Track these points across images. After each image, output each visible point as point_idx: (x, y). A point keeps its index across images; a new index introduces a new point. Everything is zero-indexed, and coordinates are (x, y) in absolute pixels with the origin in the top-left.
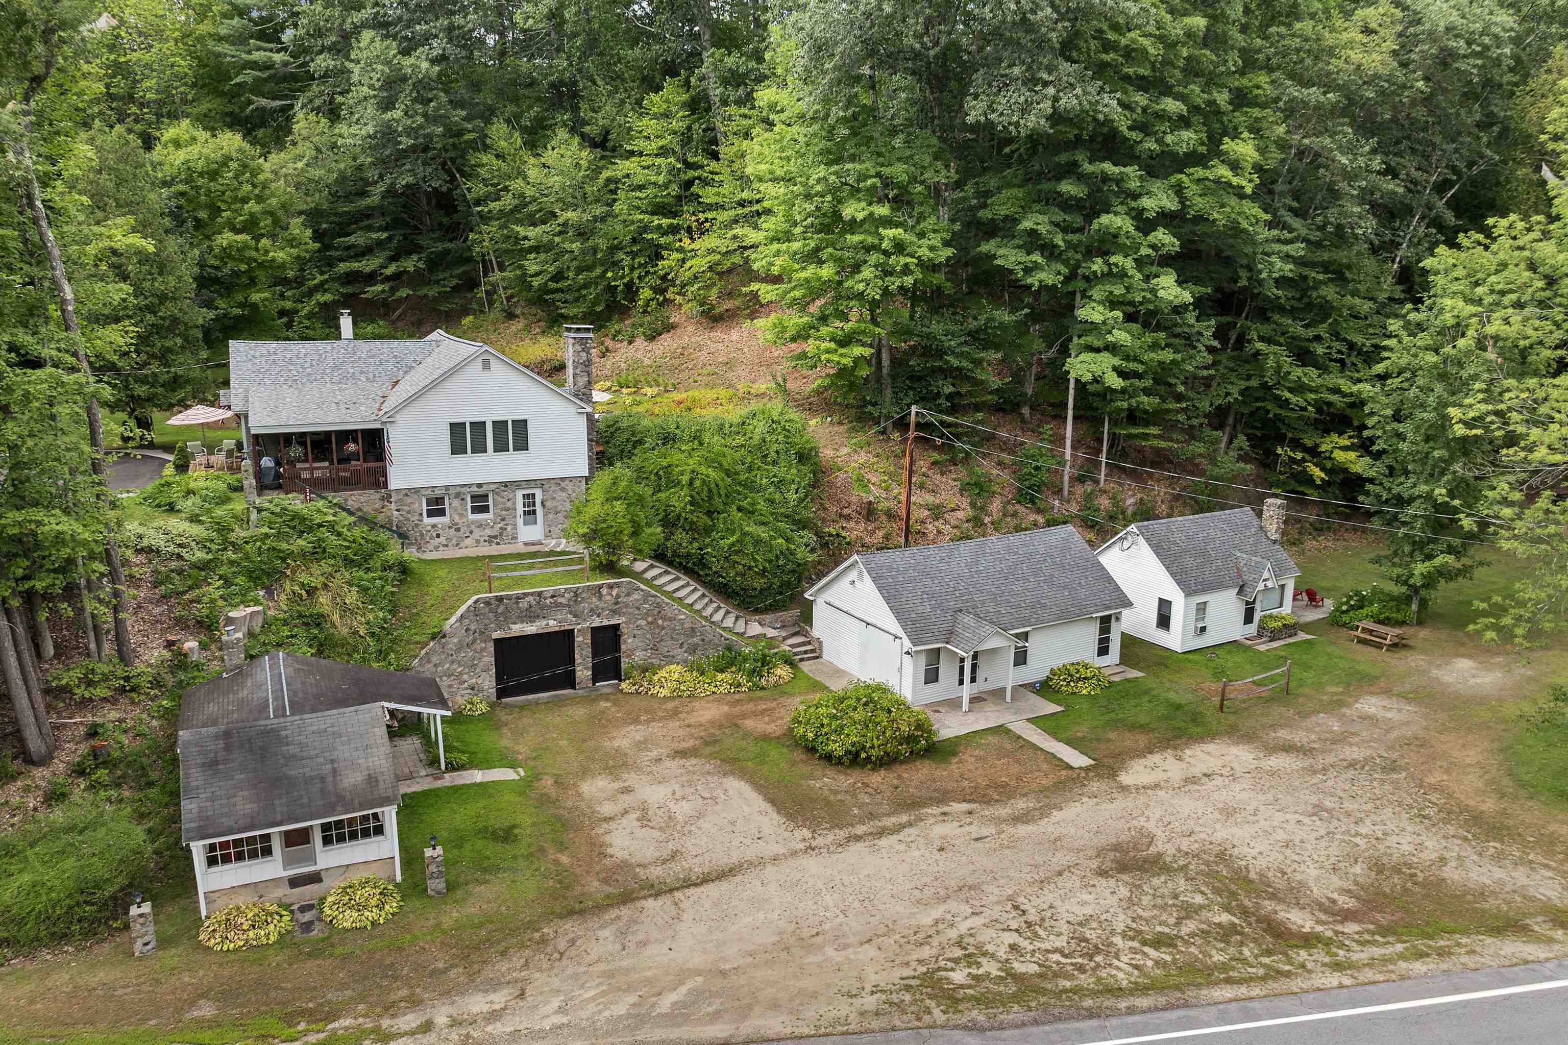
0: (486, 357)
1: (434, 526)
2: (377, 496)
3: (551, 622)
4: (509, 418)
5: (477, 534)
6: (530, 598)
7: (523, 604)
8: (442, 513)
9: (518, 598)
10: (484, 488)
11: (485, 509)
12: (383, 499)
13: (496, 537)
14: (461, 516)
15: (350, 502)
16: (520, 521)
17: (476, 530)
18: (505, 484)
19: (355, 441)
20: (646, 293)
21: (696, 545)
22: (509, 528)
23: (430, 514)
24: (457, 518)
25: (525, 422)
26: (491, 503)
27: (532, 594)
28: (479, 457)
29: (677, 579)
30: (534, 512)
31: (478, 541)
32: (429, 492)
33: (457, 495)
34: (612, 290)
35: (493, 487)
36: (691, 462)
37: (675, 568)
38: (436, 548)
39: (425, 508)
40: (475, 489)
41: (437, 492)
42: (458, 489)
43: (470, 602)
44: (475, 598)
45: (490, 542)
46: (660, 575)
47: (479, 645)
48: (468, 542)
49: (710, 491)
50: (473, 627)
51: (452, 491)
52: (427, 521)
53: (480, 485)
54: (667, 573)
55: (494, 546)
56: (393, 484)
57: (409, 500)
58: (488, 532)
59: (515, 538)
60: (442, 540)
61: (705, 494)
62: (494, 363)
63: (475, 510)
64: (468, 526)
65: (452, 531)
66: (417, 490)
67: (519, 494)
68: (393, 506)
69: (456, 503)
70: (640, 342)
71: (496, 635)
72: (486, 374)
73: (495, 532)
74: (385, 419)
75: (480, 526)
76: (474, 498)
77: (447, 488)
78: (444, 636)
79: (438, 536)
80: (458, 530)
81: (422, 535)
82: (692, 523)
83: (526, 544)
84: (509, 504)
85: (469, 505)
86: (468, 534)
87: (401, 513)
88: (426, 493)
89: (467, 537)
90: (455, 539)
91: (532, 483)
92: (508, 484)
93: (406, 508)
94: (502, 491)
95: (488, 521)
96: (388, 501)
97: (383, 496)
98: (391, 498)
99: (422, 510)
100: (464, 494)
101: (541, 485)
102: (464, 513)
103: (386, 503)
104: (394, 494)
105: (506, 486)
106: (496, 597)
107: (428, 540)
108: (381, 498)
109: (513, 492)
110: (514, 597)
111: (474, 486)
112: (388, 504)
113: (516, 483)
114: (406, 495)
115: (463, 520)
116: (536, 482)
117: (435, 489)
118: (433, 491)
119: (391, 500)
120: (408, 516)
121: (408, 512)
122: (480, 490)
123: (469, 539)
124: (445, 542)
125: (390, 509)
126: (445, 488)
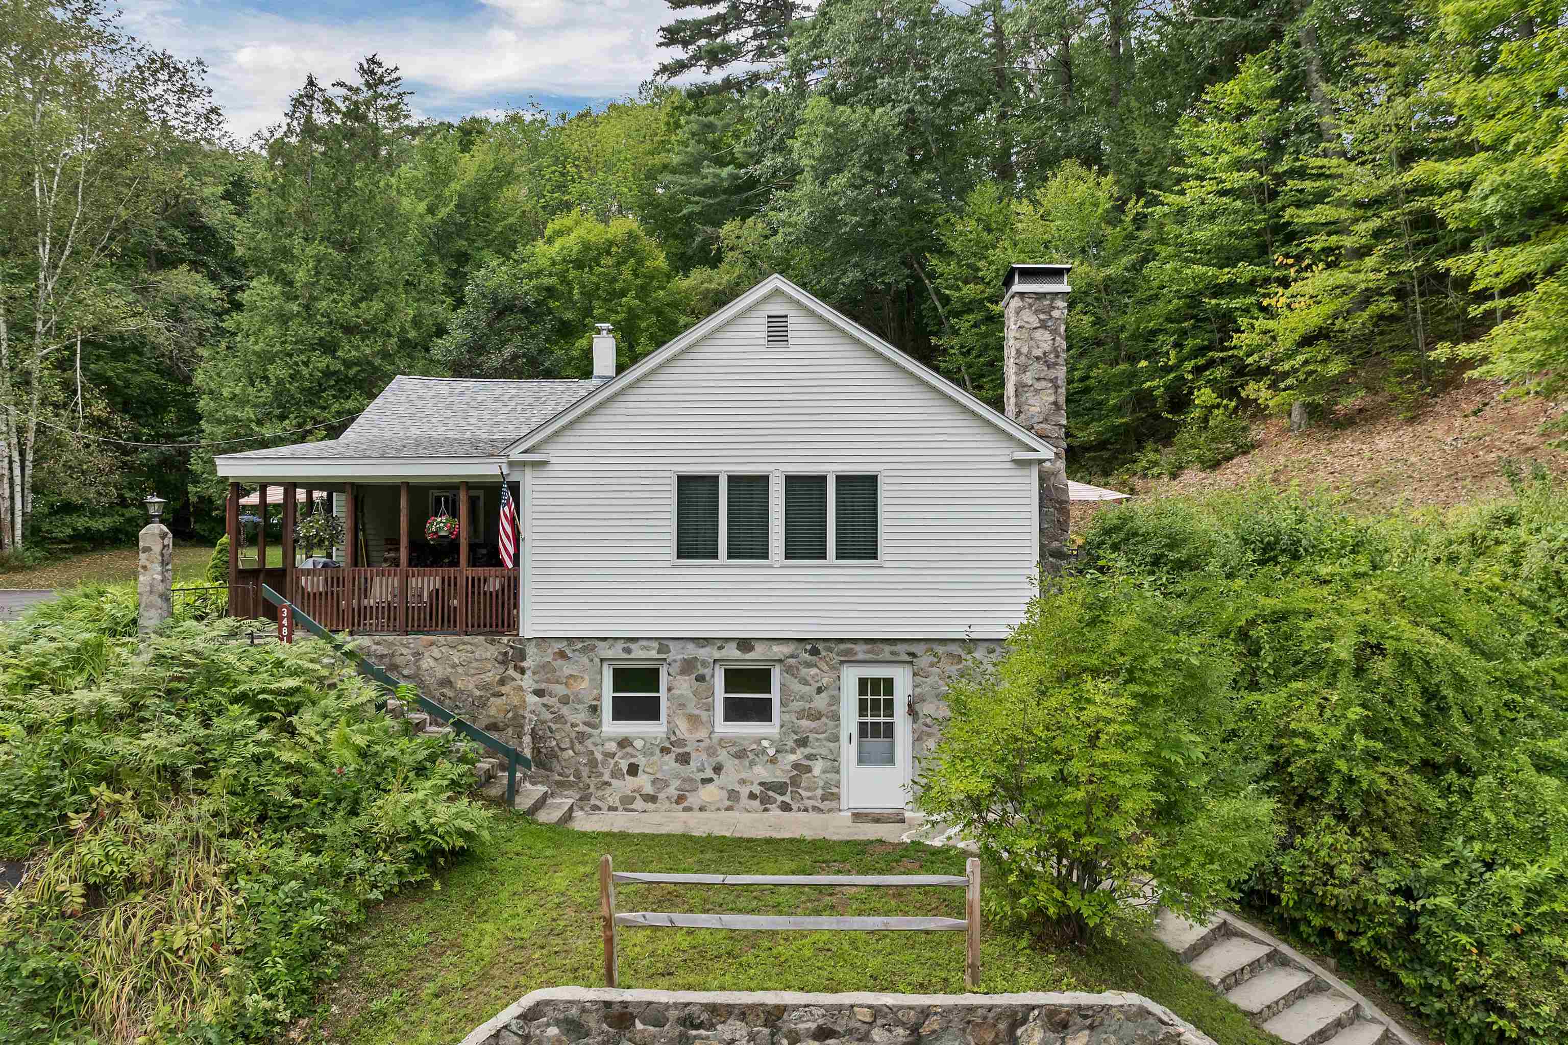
0: (777, 308)
1: (624, 743)
2: (492, 652)
4: (831, 469)
5: (732, 775)
8: (650, 711)
9: (689, 1022)
10: (759, 653)
11: (761, 712)
12: (504, 661)
13: (781, 788)
14: (693, 720)
15: (427, 663)
16: (849, 751)
17: (730, 764)
18: (813, 646)
19: (454, 513)
20: (1204, 396)
21: (1386, 876)
22: (818, 767)
23: (622, 711)
24: (685, 729)
25: (871, 481)
26: (775, 695)
27: (744, 1013)
28: (748, 568)
29: (1314, 988)
30: (889, 731)
31: (733, 795)
32: (616, 652)
33: (688, 666)
34: (1143, 399)
35: (779, 650)
36: (1357, 605)
37: (1304, 944)
38: (627, 802)
39: (608, 694)
40: (732, 652)
41: (638, 652)
42: (691, 651)
43: (508, 1014)
44: (529, 999)
45: (765, 801)
46: (1255, 967)
48: (709, 794)
49: (1430, 695)
51: (676, 654)
52: (612, 728)
53: (745, 644)
54: (1275, 959)
55: (775, 812)
57: (567, 669)
58: (762, 773)
59: (831, 796)
60: (643, 781)
61: (1412, 703)
62: (797, 325)
63: (733, 710)
64: (711, 752)
65: (670, 759)
66: (587, 644)
67: (851, 677)
68: (528, 682)
69: (685, 686)
70: (1192, 476)
72: (778, 353)
73: (779, 775)
74: (515, 454)
75: (740, 755)
76: (734, 681)
77: (663, 644)
79: (633, 770)
80: (684, 759)
81: (593, 763)
82: (1371, 797)
83: (858, 817)
84: (820, 702)
85: (719, 695)
86: (709, 773)
87: (545, 700)
88: (610, 654)
89: (707, 781)
90: (675, 783)
91: (887, 648)
92: (820, 646)
93: (560, 690)
94: (809, 665)
95: (765, 743)
96: (516, 668)
97: (506, 654)
98: (523, 659)
99: (599, 698)
100: (704, 664)
101: (913, 655)
102: (704, 715)
103: (511, 672)
104: (531, 650)
105: (815, 652)
106: (608, 1004)
107: (606, 777)
108: (500, 658)
109: (833, 668)
110: (673, 1014)
111: (734, 645)
112: (517, 675)
113: (843, 646)
114: (562, 655)
115: (702, 734)
116: (899, 648)
117: (633, 646)
118: (628, 651)
119: (524, 664)
120: (565, 710)
121: (565, 700)
122: (749, 656)
123: (710, 787)
124: (649, 789)
125: (520, 688)
126: (655, 645)
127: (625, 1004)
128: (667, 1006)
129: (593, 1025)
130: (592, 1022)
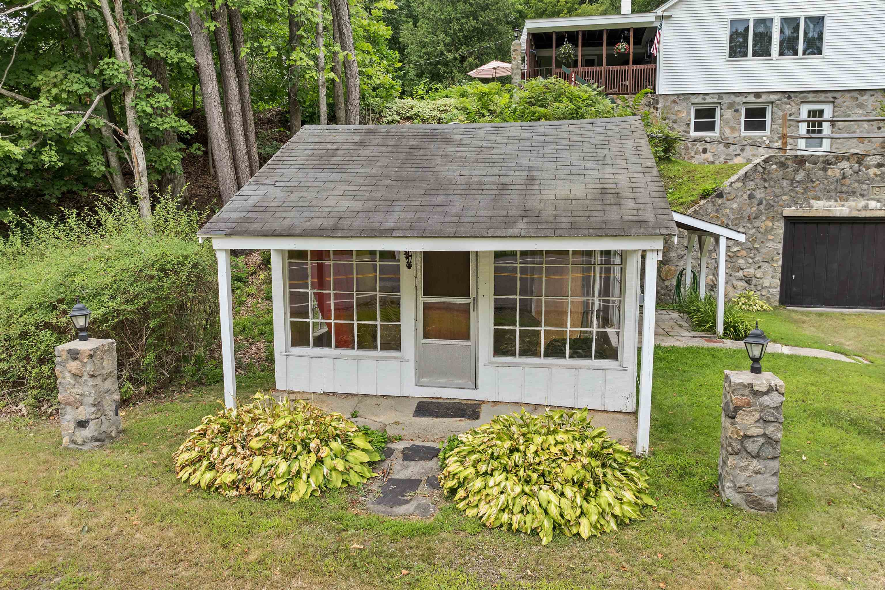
1: (701, 140)
2: (644, 101)
3: (873, 204)
4: (802, 14)
5: (749, 152)
6: (845, 164)
7: (834, 172)
8: (711, 127)
9: (827, 161)
10: (764, 98)
11: (761, 126)
12: (649, 105)
14: (733, 129)
16: (802, 142)
17: (748, 148)
18: (788, 95)
23: (698, 127)
24: (728, 132)
25: (821, 18)
26: (768, 119)
28: (761, 62)
30: (820, 133)
32: (699, 100)
33: (731, 105)
35: (773, 97)
39: (693, 120)
40: (751, 98)
41: (708, 100)
42: (733, 99)
47: (764, 223)
48: (737, 161)
50: (759, 194)
51: (726, 100)
52: (693, 134)
53: (758, 95)
56: (661, 90)
57: (676, 108)
60: (709, 156)
63: (749, 126)
64: (740, 143)
65: (721, 146)
66: (686, 96)
67: (804, 108)
68: (658, 114)
69: (729, 114)
71: (790, 212)
73: (771, 151)
74: (660, 12)
75: (753, 144)
76: (750, 113)
77: (720, 95)
78: (720, 195)
79: (705, 151)
80: (728, 146)
81: (686, 149)
84: (791, 120)
85: (743, 119)
86: (738, 152)
87: (667, 121)
88: (696, 101)
89: (737, 155)
90: (723, 156)
91: (823, 95)
92: (792, 95)
93: (673, 117)
94: (786, 104)
95: (764, 138)
96: (654, 108)
97: (650, 102)
98: (657, 103)
99: (690, 121)
100: (738, 104)
101: (835, 98)
102: (737, 126)
103: (652, 110)
104: (661, 100)
105: (789, 98)
106: (796, 156)
107: (692, 155)
108: (647, 103)
109: (797, 104)
110: (821, 159)
111: (753, 95)
112: (655, 111)
113: (802, 95)
114: (674, 102)
115: (736, 135)
116: (830, 95)
117: (707, 97)
118: (704, 99)
119: (658, 106)
120: (675, 126)
121: (675, 122)
122: (760, 100)
123: (739, 158)
124: (711, 159)
125: (656, 116)
126: (717, 96)
127: (803, 156)
128: (819, 156)
129: (790, 163)
130: (789, 163)
